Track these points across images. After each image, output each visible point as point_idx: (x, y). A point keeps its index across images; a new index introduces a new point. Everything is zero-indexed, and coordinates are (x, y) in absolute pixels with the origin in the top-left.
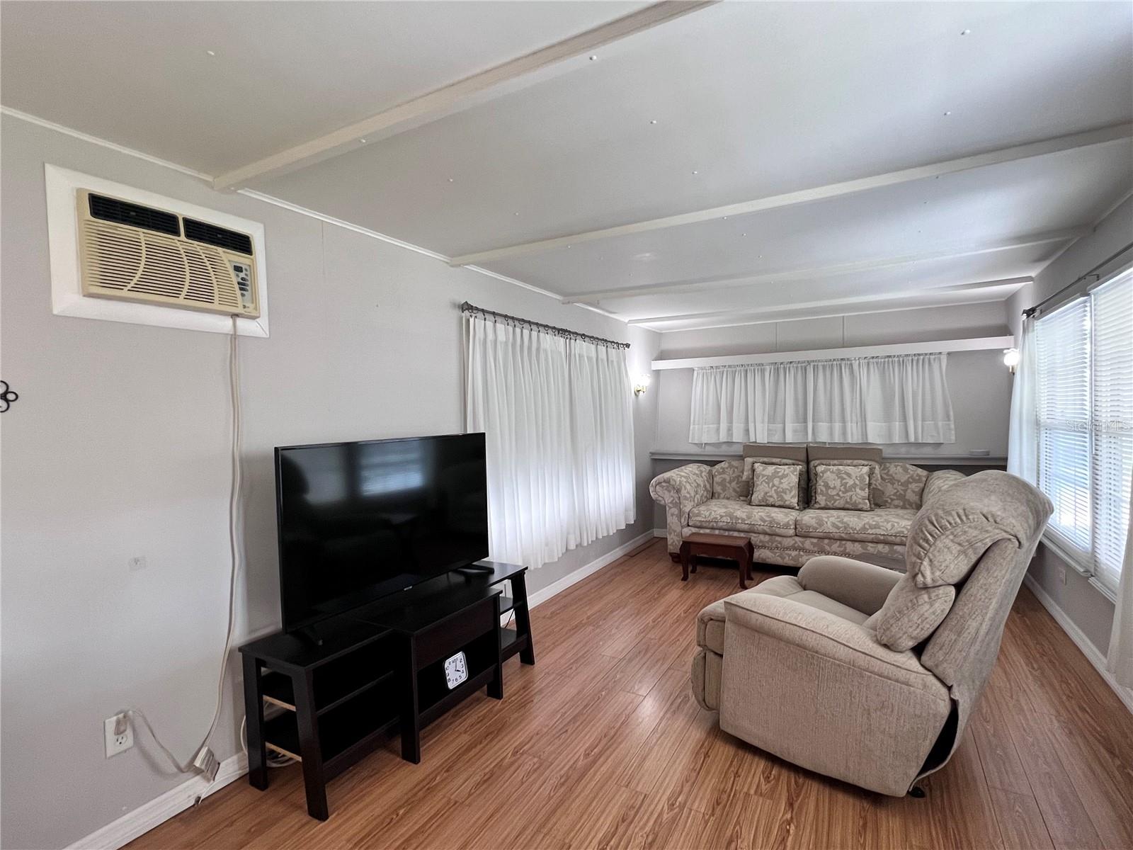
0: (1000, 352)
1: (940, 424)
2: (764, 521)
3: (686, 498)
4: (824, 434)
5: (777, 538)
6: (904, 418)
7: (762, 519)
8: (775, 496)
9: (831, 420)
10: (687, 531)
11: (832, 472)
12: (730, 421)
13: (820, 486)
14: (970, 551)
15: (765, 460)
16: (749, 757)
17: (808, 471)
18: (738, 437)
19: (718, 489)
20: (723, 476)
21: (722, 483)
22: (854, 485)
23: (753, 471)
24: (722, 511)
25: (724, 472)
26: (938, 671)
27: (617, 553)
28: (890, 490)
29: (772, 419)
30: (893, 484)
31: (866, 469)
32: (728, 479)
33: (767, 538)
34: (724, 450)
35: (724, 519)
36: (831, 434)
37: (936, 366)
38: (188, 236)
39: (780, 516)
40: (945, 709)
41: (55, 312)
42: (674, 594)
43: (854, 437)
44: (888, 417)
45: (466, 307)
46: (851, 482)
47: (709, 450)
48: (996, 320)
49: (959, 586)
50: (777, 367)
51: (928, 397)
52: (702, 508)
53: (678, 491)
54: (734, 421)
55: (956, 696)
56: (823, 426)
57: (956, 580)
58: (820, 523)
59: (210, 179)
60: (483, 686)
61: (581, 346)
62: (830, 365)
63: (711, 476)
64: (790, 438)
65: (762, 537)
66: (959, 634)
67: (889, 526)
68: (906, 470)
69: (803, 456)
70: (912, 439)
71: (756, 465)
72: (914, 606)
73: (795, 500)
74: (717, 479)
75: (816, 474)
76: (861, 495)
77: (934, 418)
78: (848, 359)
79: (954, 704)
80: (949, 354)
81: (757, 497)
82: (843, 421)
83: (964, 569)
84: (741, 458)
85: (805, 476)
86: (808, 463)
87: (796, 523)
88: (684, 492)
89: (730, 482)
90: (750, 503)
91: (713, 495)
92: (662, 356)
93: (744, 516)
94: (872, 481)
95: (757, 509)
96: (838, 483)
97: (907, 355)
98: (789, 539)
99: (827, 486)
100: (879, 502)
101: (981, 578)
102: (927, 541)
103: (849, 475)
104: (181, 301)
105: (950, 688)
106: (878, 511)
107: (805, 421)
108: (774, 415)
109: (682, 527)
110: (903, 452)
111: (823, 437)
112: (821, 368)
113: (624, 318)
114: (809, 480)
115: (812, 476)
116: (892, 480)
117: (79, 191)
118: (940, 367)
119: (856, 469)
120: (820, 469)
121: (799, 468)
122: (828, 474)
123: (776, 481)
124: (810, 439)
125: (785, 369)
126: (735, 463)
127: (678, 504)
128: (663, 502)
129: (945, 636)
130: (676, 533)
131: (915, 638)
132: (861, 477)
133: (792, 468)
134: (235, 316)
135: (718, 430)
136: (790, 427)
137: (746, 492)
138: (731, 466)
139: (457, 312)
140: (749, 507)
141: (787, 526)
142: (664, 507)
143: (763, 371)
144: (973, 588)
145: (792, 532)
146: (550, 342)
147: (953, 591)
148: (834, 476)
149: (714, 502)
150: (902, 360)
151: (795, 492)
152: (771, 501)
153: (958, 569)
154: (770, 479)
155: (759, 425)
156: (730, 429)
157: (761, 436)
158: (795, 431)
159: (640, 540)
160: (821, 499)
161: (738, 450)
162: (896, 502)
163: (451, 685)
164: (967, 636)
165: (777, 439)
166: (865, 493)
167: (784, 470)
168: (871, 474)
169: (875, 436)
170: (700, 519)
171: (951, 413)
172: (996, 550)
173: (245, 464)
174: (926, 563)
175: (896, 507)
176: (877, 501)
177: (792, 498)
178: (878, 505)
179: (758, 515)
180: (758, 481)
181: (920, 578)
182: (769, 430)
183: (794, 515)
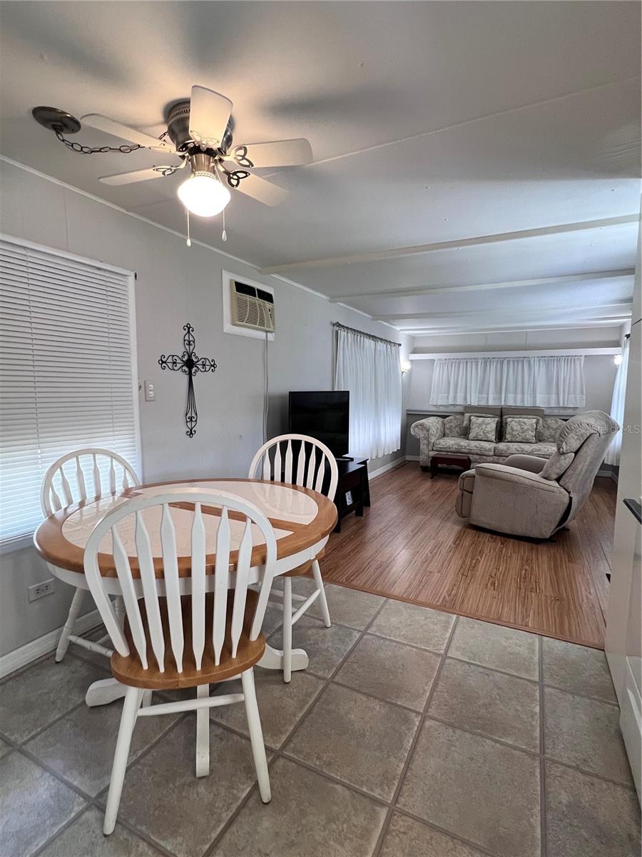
0: (612, 356)
1: (578, 396)
2: (477, 447)
3: (432, 435)
4: (511, 401)
5: (485, 457)
6: (558, 394)
7: (475, 446)
8: (482, 434)
9: (515, 393)
10: (432, 454)
11: (516, 422)
12: (456, 392)
13: (509, 429)
14: (581, 439)
15: (478, 415)
16: (482, 534)
17: (501, 422)
18: (460, 401)
19: (447, 431)
20: (451, 424)
21: (450, 428)
22: (528, 429)
23: (470, 420)
24: (452, 442)
25: (452, 422)
26: (566, 487)
27: (389, 466)
28: (547, 433)
29: (481, 392)
30: (549, 430)
31: (535, 420)
32: (454, 426)
33: (478, 457)
34: (451, 409)
35: (454, 446)
36: (515, 401)
37: (578, 363)
38: (259, 297)
39: (486, 445)
40: (566, 500)
41: (225, 331)
42: (428, 484)
43: (528, 403)
44: (548, 392)
45: (338, 325)
46: (526, 427)
47: (442, 409)
48: (614, 338)
49: (576, 453)
50: (486, 361)
51: (572, 381)
52: (441, 441)
53: (428, 431)
54: (458, 391)
55: (572, 496)
56: (511, 396)
57: (575, 450)
58: (508, 449)
59: (260, 269)
60: (352, 511)
61: (381, 345)
62: (517, 360)
63: (444, 424)
64: (491, 403)
65: (475, 456)
66: (575, 471)
67: (546, 450)
68: (557, 422)
69: (499, 413)
70: (561, 405)
71: (472, 417)
72: (558, 461)
73: (494, 437)
74: (447, 426)
75: (506, 423)
76: (531, 434)
77: (575, 392)
78: (528, 358)
79: (571, 498)
80: (585, 356)
81: (472, 435)
82: (523, 393)
83: (578, 446)
84: (462, 414)
85: (499, 424)
86: (501, 416)
87: (495, 448)
88: (431, 431)
89: (455, 428)
90: (468, 439)
91: (444, 435)
92: (415, 351)
93: (466, 445)
94: (538, 427)
95: (472, 442)
96: (519, 428)
97: (562, 356)
98: (491, 458)
99: (513, 430)
100: (541, 439)
101: (584, 449)
102: (565, 435)
103: (525, 424)
104: (257, 326)
105: (569, 493)
106: (540, 443)
107: (501, 393)
108: (482, 389)
109: (429, 451)
110: (556, 412)
111: (511, 403)
112: (512, 362)
113: (398, 328)
114: (501, 426)
115: (504, 424)
116: (549, 428)
117: (231, 280)
118: (580, 364)
119: (529, 420)
120: (509, 420)
121: (497, 419)
122: (513, 423)
123: (484, 427)
124: (503, 404)
125: (490, 361)
126: (458, 417)
127: (427, 439)
128: (418, 437)
129: (570, 472)
130: (426, 454)
131: (557, 474)
132: (532, 425)
133: (493, 419)
134: (267, 332)
135: (448, 397)
136: (491, 396)
137: (465, 433)
138: (455, 419)
139: (331, 327)
140: (467, 441)
141: (490, 450)
142: (419, 440)
143: (477, 362)
144: (581, 453)
145: (492, 453)
146: (369, 343)
147: (573, 454)
148: (516, 424)
149: (446, 438)
150: (559, 359)
151: (494, 433)
152: (480, 437)
153: (576, 445)
154: (480, 425)
155: (473, 395)
156: (455, 397)
157: (474, 401)
158: (494, 399)
159: (399, 461)
160: (508, 437)
161: (461, 409)
162: (550, 440)
163: (348, 504)
164: (578, 472)
165: (483, 403)
166: (534, 434)
167: (488, 420)
168: (537, 424)
169: (540, 403)
170: (439, 446)
171: (584, 391)
172: (591, 438)
173: (270, 401)
174: (564, 443)
175: (550, 442)
176: (539, 438)
177: (492, 436)
178: (540, 441)
179: (473, 445)
180: (472, 427)
181: (561, 450)
182: (479, 398)
183: (492, 445)
